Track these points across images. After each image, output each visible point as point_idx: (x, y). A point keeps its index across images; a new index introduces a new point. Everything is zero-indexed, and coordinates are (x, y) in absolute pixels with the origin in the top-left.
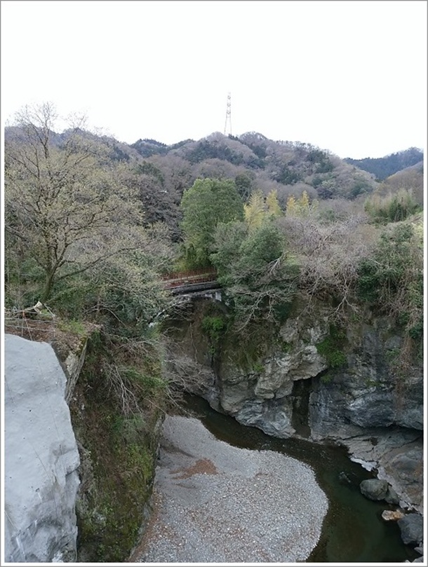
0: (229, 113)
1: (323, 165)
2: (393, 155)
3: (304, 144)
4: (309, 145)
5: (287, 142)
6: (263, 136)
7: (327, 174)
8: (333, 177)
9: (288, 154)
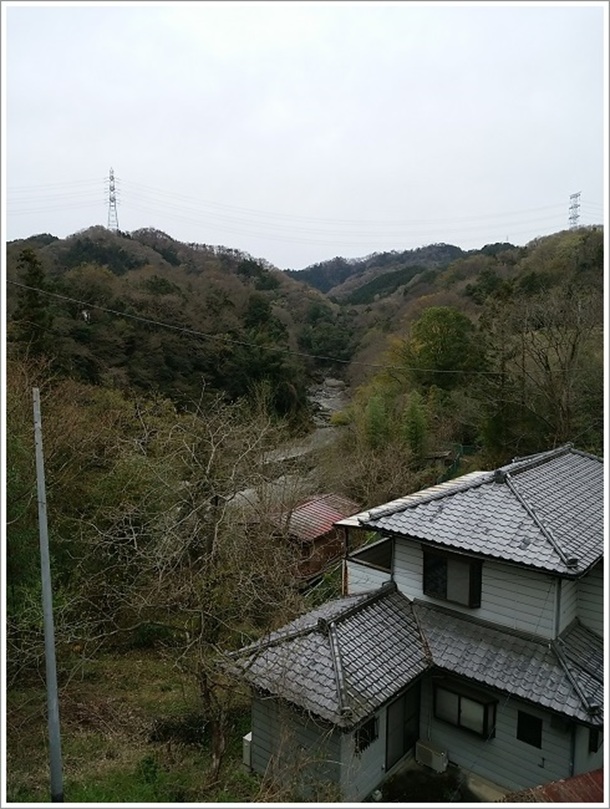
0: (113, 200)
1: (264, 279)
2: (315, 266)
3: (231, 250)
4: (236, 251)
5: (204, 246)
6: (166, 235)
7: (272, 291)
8: (283, 296)
9: (211, 262)
